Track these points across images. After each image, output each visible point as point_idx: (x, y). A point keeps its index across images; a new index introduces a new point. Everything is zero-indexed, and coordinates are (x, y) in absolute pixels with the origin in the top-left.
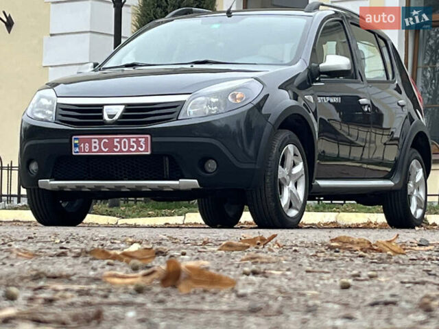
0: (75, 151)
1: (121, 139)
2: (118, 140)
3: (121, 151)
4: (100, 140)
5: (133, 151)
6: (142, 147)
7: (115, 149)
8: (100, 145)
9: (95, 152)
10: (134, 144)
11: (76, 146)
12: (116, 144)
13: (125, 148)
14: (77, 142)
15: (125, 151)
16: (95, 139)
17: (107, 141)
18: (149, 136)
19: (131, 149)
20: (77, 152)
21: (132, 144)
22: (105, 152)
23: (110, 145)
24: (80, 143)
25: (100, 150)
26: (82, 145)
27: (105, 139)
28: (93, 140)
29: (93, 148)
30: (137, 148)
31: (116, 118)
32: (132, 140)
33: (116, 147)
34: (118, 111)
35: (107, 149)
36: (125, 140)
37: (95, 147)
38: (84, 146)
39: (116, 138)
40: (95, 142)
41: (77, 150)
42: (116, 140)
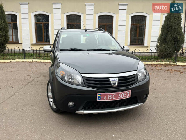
0: (98, 99)
1: (121, 93)
2: (120, 94)
3: (121, 98)
4: (112, 95)
5: (125, 98)
6: (128, 95)
7: (119, 98)
8: (112, 97)
10: (126, 95)
11: (99, 97)
12: (119, 96)
13: (122, 97)
15: (123, 98)
17: (115, 95)
18: (131, 91)
19: (125, 97)
20: (100, 100)
21: (125, 95)
22: (114, 99)
26: (103, 97)
27: (115, 94)
29: (109, 98)
30: (127, 96)
32: (125, 93)
33: (119, 97)
35: (115, 98)
37: (110, 98)
39: (119, 93)
40: (110, 96)
41: (100, 99)
42: (119, 94)
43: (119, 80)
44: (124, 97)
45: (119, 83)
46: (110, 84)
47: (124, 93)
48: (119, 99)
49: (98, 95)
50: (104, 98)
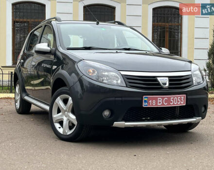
0: (145, 105)
3: (174, 104)
4: (163, 98)
8: (163, 101)
9: (159, 105)
11: (145, 101)
12: (171, 100)
14: (147, 99)
16: (159, 98)
22: (166, 105)
23: (168, 101)
24: (149, 100)
25: (163, 104)
26: (151, 101)
27: (166, 97)
28: (159, 99)
31: (167, 85)
34: (167, 80)
36: (176, 98)
37: (160, 103)
38: (152, 101)
40: (160, 100)
41: (147, 104)
43: (170, 80)
44: (177, 104)
45: (170, 84)
46: (159, 84)
47: (177, 97)
48: (172, 105)
49: (145, 99)
50: (152, 103)
